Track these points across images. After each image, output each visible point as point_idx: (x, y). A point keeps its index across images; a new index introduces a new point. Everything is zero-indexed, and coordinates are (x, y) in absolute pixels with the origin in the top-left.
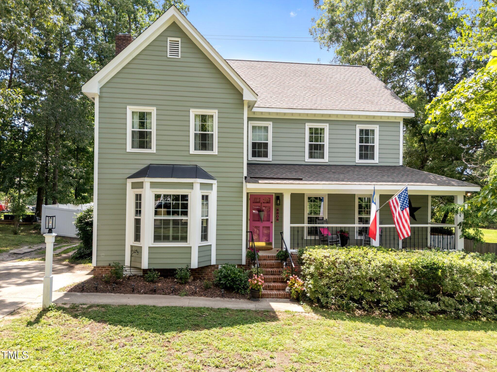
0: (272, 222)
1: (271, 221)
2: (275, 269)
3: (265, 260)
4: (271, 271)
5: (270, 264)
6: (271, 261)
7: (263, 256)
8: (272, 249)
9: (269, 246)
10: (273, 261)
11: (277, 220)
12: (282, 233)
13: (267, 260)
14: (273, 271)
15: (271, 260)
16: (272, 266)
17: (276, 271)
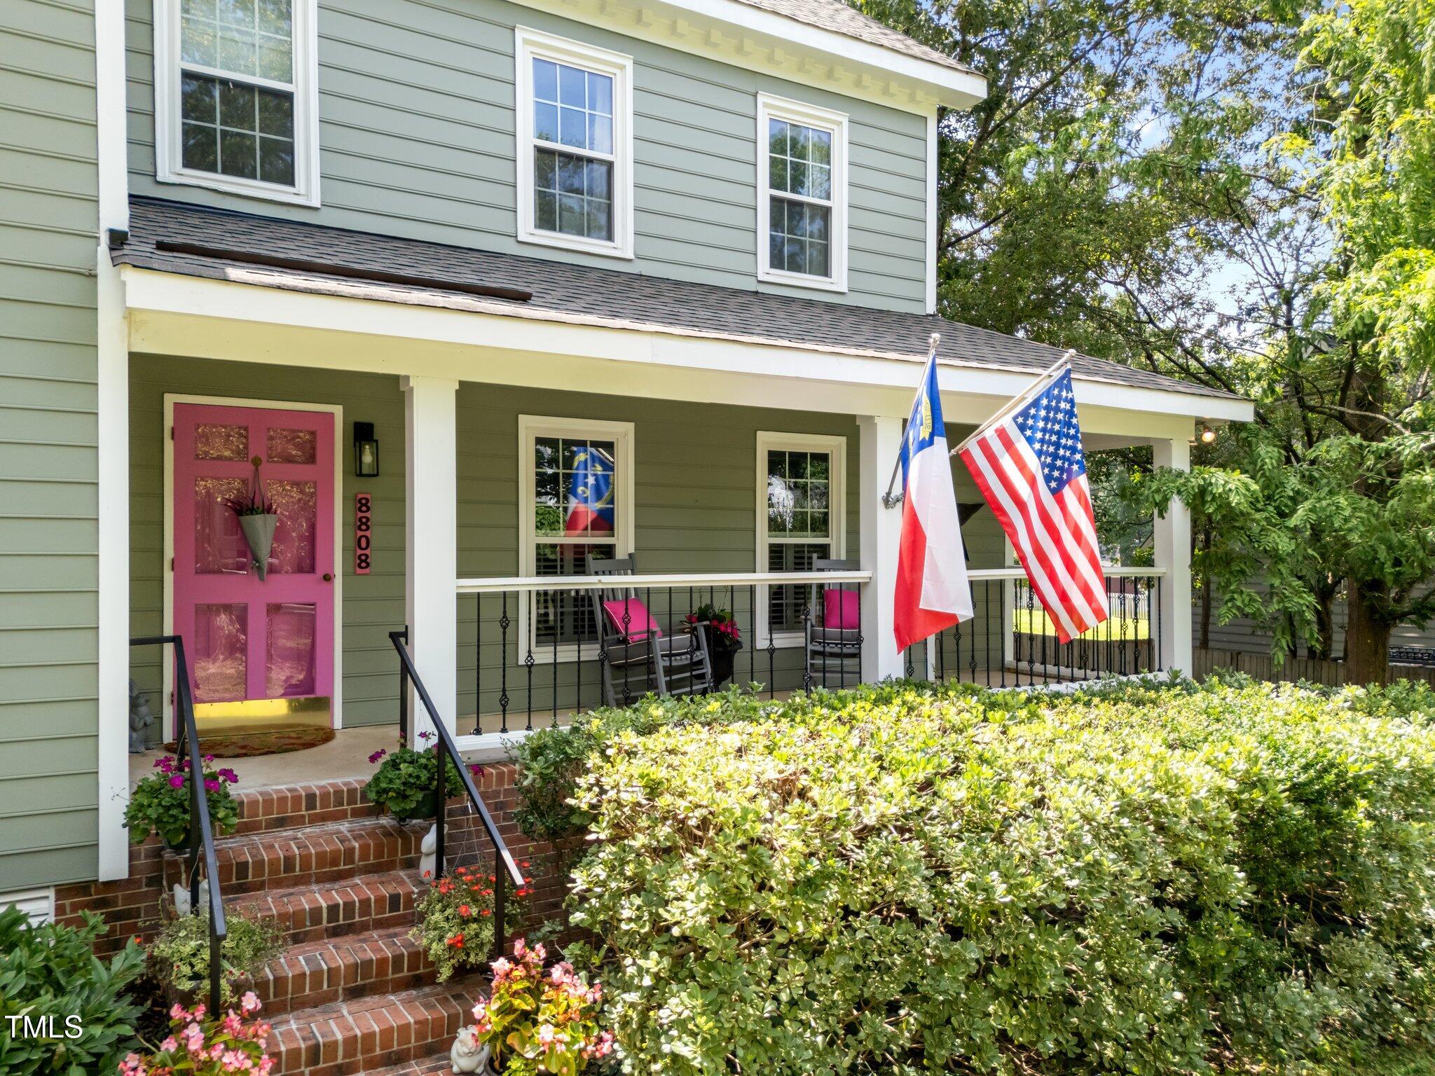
0: (328, 578)
1: (321, 570)
2: (360, 889)
3: (281, 823)
4: (333, 909)
5: (321, 856)
6: (331, 826)
7: (268, 802)
8: (327, 735)
9: (312, 719)
10: (344, 827)
11: (363, 562)
12: (400, 638)
13: (298, 821)
14: (349, 906)
15: (323, 818)
16: (335, 862)
17: (365, 903)
